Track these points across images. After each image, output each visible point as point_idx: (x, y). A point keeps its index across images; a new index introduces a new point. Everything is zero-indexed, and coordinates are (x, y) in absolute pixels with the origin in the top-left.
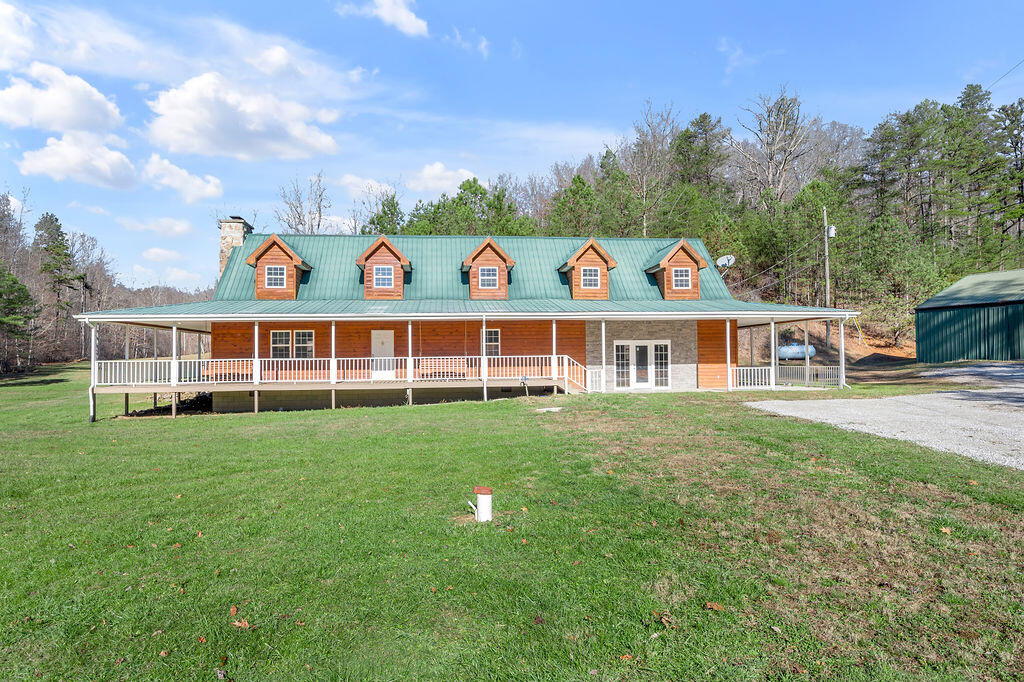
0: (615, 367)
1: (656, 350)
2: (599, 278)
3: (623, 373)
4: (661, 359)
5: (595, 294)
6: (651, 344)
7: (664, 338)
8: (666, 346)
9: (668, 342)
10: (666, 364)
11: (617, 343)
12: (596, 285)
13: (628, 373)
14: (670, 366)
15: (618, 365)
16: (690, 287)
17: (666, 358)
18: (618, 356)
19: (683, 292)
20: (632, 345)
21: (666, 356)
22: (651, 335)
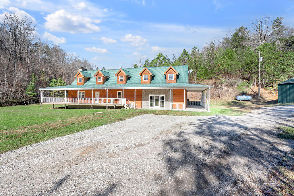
0: (150, 102)
1: (161, 97)
2: (148, 78)
3: (152, 103)
4: (163, 100)
5: (147, 82)
6: (160, 96)
7: (163, 94)
8: (164, 96)
9: (164, 95)
10: (164, 101)
11: (150, 95)
12: (147, 80)
13: (153, 103)
14: (165, 102)
15: (150, 101)
16: (173, 80)
17: (164, 100)
18: (150, 99)
19: (171, 81)
20: (155, 96)
21: (164, 99)
22: (160, 93)
